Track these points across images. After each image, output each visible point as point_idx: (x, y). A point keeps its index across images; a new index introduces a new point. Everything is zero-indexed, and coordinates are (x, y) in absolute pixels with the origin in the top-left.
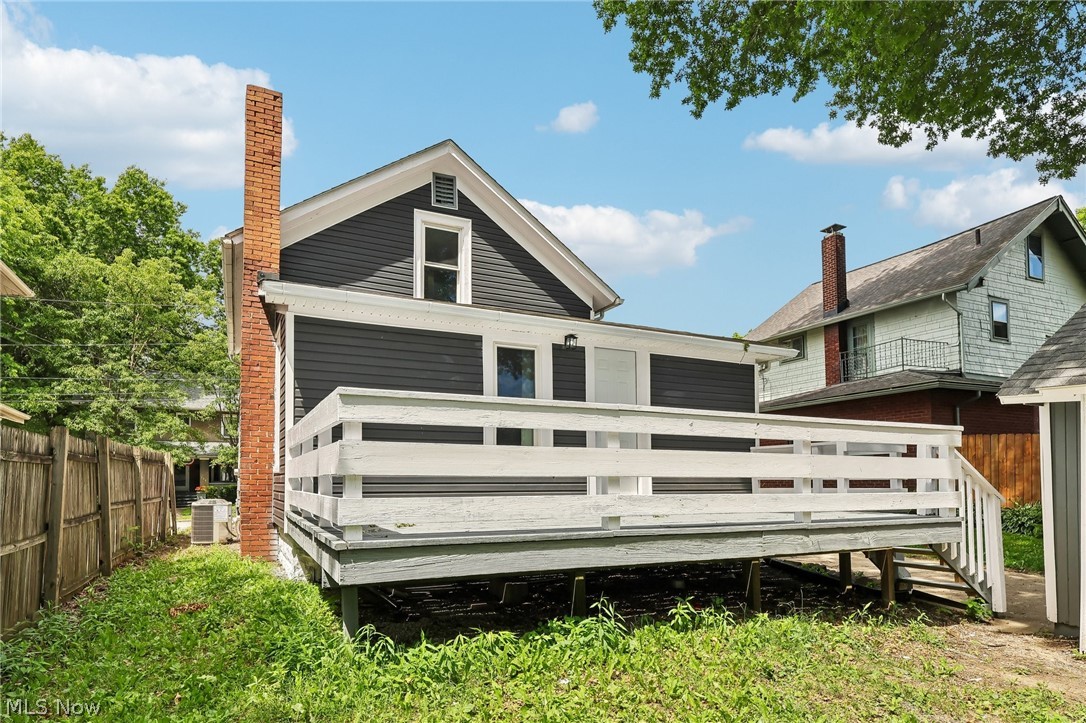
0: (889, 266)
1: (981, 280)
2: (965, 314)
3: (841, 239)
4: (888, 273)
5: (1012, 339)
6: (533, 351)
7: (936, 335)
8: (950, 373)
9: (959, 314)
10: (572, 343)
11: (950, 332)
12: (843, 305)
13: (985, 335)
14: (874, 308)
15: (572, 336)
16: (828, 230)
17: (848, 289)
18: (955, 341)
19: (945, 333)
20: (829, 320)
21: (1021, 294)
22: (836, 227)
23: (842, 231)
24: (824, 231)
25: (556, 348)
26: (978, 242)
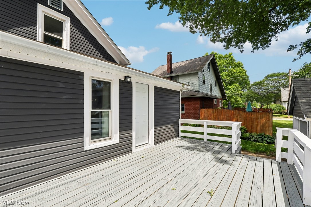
0: (179, 64)
1: (203, 70)
2: (199, 78)
3: (171, 56)
4: (179, 66)
5: (206, 84)
6: (110, 82)
7: (193, 82)
8: (196, 91)
9: (198, 78)
10: (129, 80)
11: (196, 81)
12: (172, 72)
13: (202, 83)
14: (180, 74)
15: (128, 77)
16: (168, 53)
17: (173, 67)
18: (197, 84)
19: (195, 82)
20: (168, 76)
21: (207, 74)
22: (170, 53)
23: (171, 54)
24: (167, 53)
25: (120, 81)
26: (200, 61)
